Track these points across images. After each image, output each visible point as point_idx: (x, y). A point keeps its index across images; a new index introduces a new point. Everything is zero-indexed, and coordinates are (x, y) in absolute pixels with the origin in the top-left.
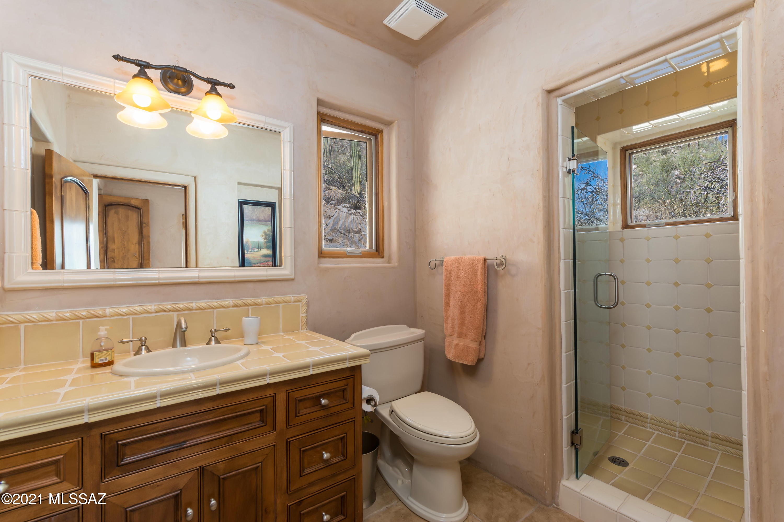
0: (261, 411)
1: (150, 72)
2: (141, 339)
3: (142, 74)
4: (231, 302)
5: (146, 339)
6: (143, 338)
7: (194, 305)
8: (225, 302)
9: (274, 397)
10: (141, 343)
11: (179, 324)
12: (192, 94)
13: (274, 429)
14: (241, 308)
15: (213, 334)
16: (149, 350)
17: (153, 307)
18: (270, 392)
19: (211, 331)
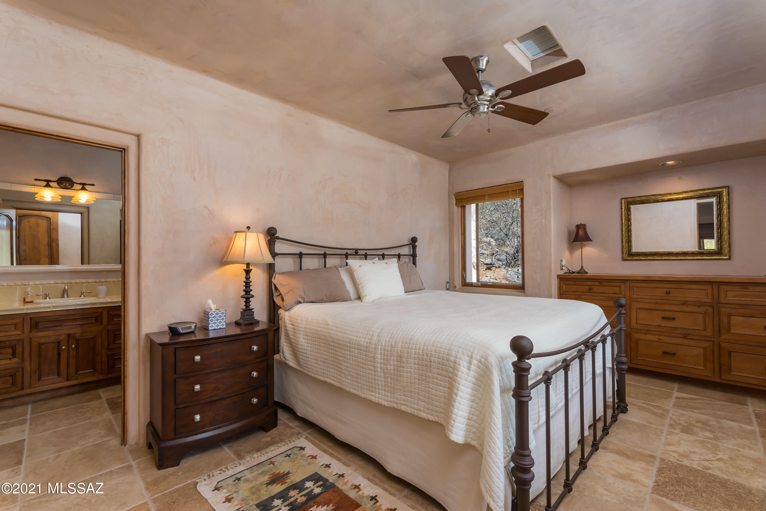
0: (96, 317)
1: (51, 184)
2: (46, 294)
3: (48, 186)
4: (93, 280)
5: (48, 294)
6: (47, 294)
7: (73, 281)
8: (90, 281)
9: (102, 313)
10: (46, 296)
11: (65, 288)
12: (73, 188)
13: (102, 324)
14: (98, 283)
15: (82, 294)
16: (49, 298)
17: (52, 282)
18: (100, 311)
19: (81, 292)
